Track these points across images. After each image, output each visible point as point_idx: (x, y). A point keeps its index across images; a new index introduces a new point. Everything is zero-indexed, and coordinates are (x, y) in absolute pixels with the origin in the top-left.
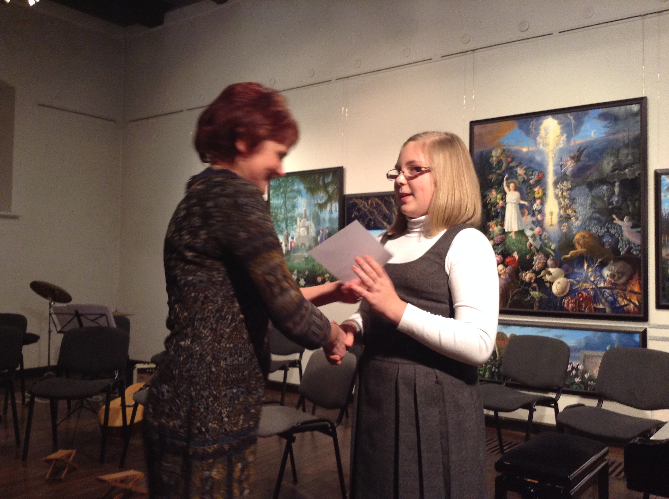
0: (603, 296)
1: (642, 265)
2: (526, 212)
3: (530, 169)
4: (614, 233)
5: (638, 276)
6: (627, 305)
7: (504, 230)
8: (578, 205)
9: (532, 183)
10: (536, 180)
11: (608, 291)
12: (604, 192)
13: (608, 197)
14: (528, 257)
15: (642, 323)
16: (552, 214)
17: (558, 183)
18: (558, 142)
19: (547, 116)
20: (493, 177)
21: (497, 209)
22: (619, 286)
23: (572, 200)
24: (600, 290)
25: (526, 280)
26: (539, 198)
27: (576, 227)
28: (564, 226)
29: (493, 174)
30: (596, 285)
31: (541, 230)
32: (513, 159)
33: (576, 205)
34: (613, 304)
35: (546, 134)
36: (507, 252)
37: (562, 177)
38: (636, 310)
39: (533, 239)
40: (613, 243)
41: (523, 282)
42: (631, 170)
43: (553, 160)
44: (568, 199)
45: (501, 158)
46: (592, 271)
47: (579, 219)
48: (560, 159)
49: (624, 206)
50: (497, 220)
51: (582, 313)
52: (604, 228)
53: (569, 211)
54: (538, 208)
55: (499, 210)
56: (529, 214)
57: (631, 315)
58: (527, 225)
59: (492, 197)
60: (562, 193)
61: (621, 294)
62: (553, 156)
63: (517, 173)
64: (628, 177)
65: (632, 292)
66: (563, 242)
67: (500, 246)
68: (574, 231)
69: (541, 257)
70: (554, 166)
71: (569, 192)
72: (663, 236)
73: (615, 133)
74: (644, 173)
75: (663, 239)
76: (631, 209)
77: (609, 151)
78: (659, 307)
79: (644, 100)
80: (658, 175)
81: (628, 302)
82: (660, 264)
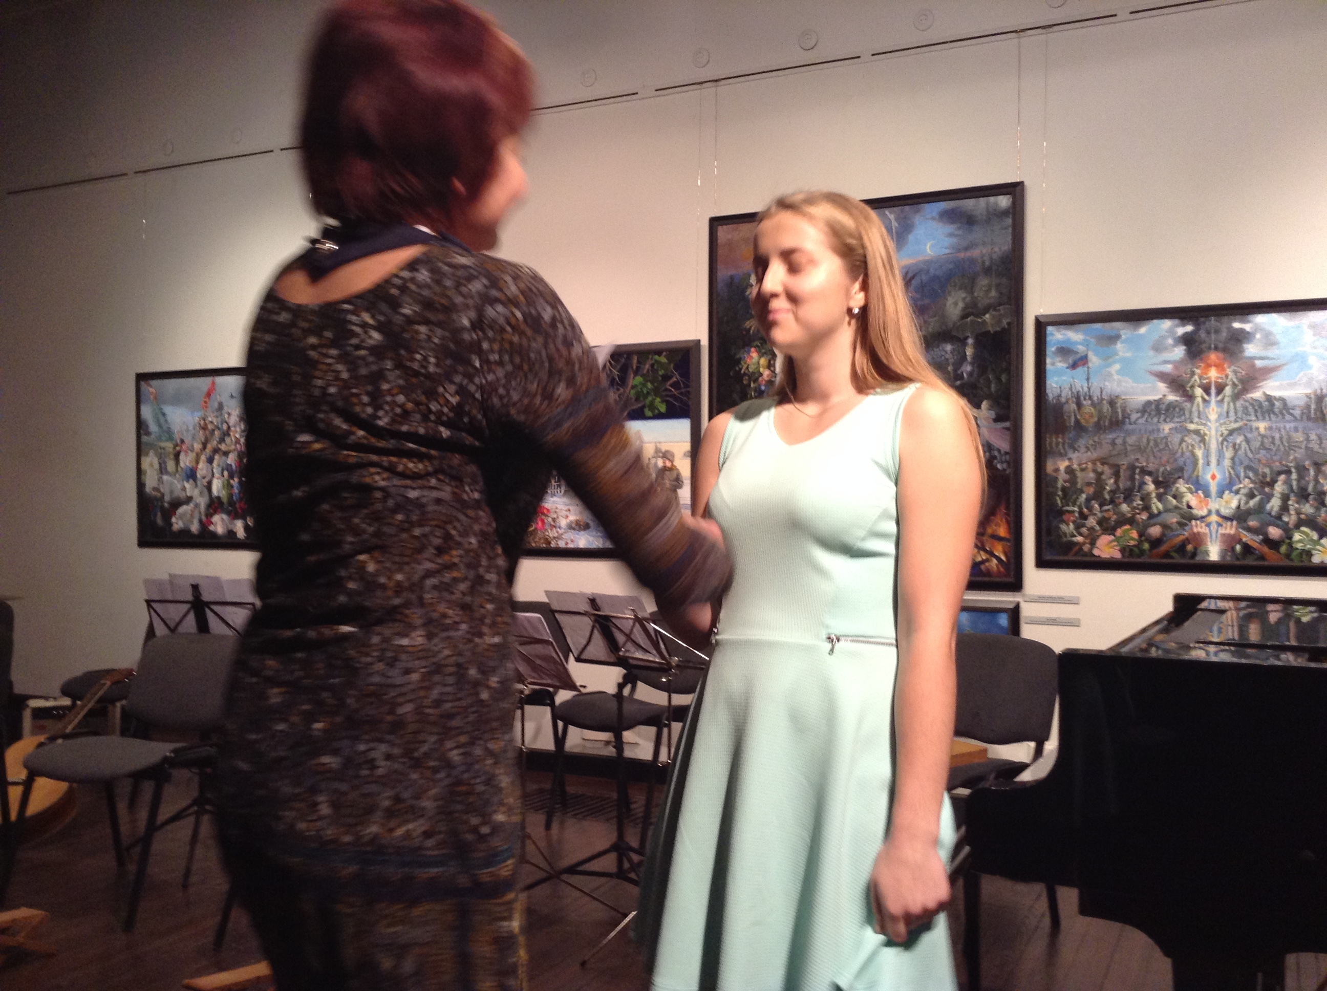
1: (1012, 488)
5: (1005, 509)
6: (987, 560)
12: (947, 356)
13: (953, 364)
15: (1011, 593)
21: (759, 385)
38: (1002, 569)
42: (994, 316)
49: (981, 381)
55: (763, 388)
57: (992, 579)
59: (750, 363)
64: (990, 328)
65: (995, 537)
72: (1048, 436)
73: (967, 249)
74: (1018, 324)
75: (1048, 442)
76: (993, 387)
77: (957, 281)
78: (1041, 563)
79: (1018, 188)
80: (1041, 326)
81: (988, 556)
82: (1043, 485)
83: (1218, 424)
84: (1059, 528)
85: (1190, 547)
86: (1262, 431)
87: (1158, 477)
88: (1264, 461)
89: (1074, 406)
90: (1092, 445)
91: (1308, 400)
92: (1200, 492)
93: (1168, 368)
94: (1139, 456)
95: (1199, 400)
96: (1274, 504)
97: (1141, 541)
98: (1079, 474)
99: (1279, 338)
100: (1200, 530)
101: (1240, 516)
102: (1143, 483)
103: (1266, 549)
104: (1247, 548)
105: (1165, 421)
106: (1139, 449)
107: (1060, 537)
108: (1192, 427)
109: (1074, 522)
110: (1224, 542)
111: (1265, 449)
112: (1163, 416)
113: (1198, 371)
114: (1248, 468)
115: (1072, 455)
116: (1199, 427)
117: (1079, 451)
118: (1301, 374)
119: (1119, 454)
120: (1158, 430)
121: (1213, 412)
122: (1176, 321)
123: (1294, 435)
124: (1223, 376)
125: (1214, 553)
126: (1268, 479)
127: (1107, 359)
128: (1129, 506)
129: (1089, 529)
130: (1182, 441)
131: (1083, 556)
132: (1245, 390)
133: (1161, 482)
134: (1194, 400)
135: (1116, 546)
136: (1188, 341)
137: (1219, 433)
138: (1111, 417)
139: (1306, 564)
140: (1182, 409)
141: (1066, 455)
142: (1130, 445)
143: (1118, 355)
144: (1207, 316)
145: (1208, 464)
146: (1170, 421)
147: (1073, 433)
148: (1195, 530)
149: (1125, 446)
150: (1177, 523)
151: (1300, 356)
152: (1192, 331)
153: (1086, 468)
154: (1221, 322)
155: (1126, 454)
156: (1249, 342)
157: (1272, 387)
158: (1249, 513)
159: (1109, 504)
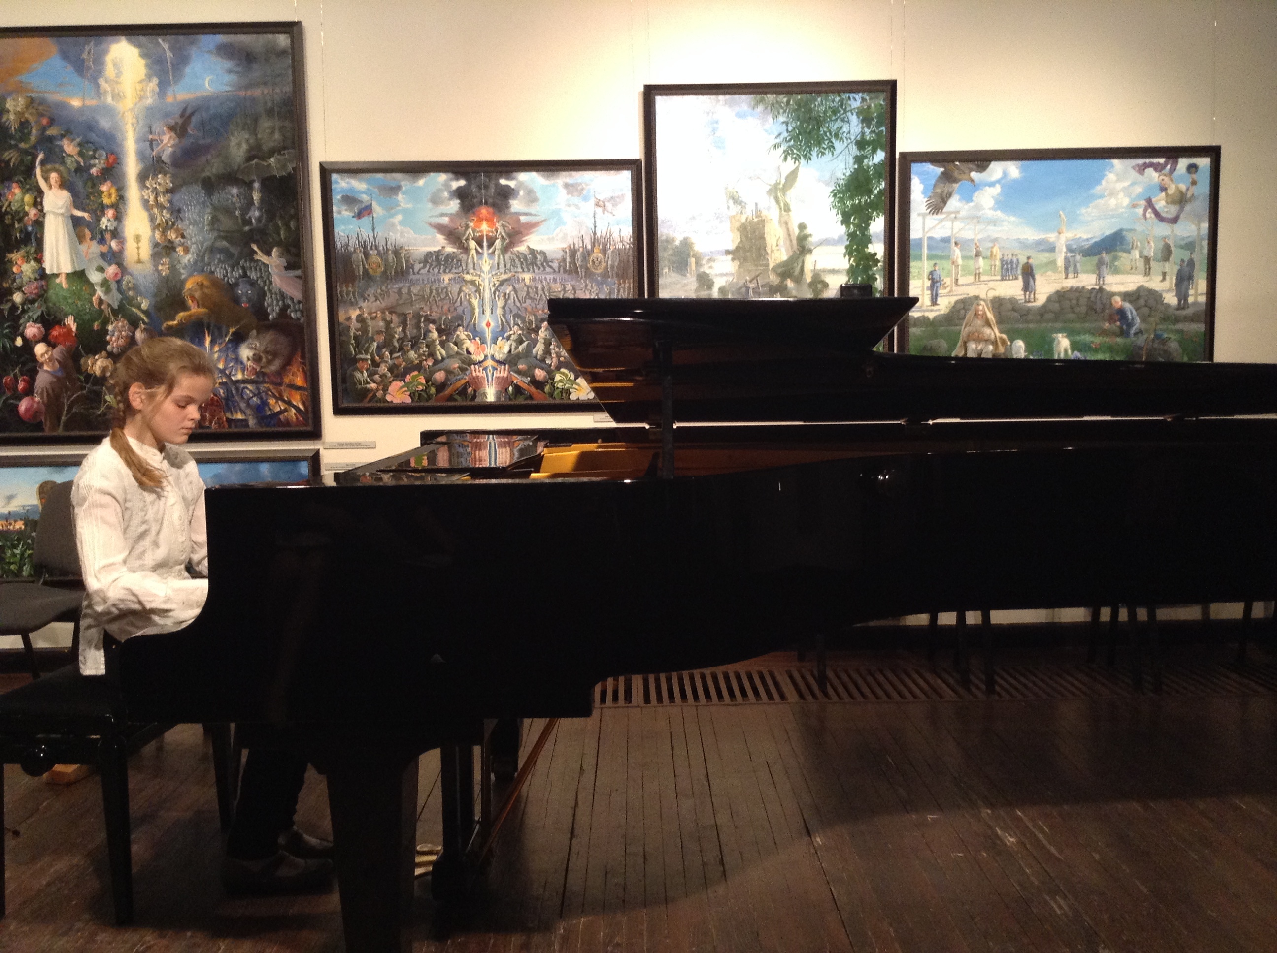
0: (242, 397)
1: (306, 338)
2: (88, 233)
3: (90, 145)
4: (255, 277)
5: (301, 358)
6: (286, 410)
7: (44, 270)
8: (188, 222)
9: (95, 174)
10: (103, 169)
11: (249, 386)
12: (234, 200)
13: (240, 209)
14: (96, 326)
15: (312, 442)
16: (138, 238)
17: (148, 180)
18: (142, 93)
19: (117, 38)
20: (11, 156)
21: (25, 227)
22: (268, 377)
23: (177, 212)
24: (236, 386)
25: (94, 373)
26: (112, 206)
27: (185, 267)
28: (162, 265)
29: (11, 150)
30: (229, 377)
31: (118, 270)
32: (52, 122)
33: (185, 223)
34: (260, 409)
35: (119, 74)
36: (53, 317)
37: (153, 165)
38: (301, 419)
39: (104, 289)
40: (255, 298)
41: (88, 376)
42: (279, 160)
43: (135, 130)
44: (168, 210)
45: (26, 115)
46: (220, 351)
47: (191, 250)
48: (147, 129)
49: (271, 227)
50: (28, 248)
51: (206, 431)
52: (238, 270)
53: (172, 235)
54: (111, 226)
55: (30, 229)
56: (91, 239)
57: (292, 429)
58: (90, 261)
59: (12, 200)
60: (156, 198)
62: (134, 119)
63: (63, 151)
64: (275, 173)
65: (292, 386)
66: (164, 296)
67: (36, 305)
68: (181, 274)
69: (123, 326)
70: (137, 141)
71: (169, 196)
72: (339, 284)
73: (248, 86)
74: (303, 168)
75: (339, 291)
76: (282, 234)
77: (239, 120)
78: (339, 411)
79: (295, 28)
80: (326, 172)
81: (286, 406)
82: (337, 334)
83: (490, 275)
84: (353, 376)
85: (470, 390)
86: (527, 282)
87: (440, 325)
88: (529, 309)
89: (361, 255)
90: (381, 294)
91: (562, 253)
92: (477, 339)
93: (445, 220)
94: (423, 305)
95: (473, 252)
96: (539, 348)
97: (428, 386)
98: (369, 322)
99: (539, 195)
100: (478, 374)
101: (511, 360)
102: (428, 331)
103: (533, 389)
104: (518, 389)
105: (445, 271)
106: (422, 298)
107: (355, 384)
108: (468, 277)
109: (367, 371)
110: (498, 384)
111: (533, 299)
112: (442, 267)
113: (471, 224)
114: (516, 316)
115: (361, 304)
116: (475, 278)
117: (368, 301)
118: (558, 230)
119: (405, 303)
120: (439, 280)
121: (486, 264)
122: (450, 175)
123: (553, 285)
124: (493, 229)
125: (491, 395)
126: (534, 326)
127: (391, 209)
128: (416, 353)
129: (381, 376)
130: (460, 291)
131: (377, 402)
132: (512, 244)
133: (444, 330)
134: (470, 251)
135: (405, 391)
136: (460, 194)
137: (492, 284)
138: (396, 267)
139: (565, 401)
140: (459, 261)
141: (357, 302)
142: (416, 295)
143: (399, 206)
144: (478, 173)
145: (483, 313)
146: (449, 272)
147: (362, 282)
148: (474, 374)
149: (411, 295)
150: (459, 367)
151: (556, 213)
152: (465, 186)
153: (376, 316)
154: (490, 178)
155: (412, 305)
156: (514, 199)
157: (534, 241)
158: (518, 357)
159: (398, 352)
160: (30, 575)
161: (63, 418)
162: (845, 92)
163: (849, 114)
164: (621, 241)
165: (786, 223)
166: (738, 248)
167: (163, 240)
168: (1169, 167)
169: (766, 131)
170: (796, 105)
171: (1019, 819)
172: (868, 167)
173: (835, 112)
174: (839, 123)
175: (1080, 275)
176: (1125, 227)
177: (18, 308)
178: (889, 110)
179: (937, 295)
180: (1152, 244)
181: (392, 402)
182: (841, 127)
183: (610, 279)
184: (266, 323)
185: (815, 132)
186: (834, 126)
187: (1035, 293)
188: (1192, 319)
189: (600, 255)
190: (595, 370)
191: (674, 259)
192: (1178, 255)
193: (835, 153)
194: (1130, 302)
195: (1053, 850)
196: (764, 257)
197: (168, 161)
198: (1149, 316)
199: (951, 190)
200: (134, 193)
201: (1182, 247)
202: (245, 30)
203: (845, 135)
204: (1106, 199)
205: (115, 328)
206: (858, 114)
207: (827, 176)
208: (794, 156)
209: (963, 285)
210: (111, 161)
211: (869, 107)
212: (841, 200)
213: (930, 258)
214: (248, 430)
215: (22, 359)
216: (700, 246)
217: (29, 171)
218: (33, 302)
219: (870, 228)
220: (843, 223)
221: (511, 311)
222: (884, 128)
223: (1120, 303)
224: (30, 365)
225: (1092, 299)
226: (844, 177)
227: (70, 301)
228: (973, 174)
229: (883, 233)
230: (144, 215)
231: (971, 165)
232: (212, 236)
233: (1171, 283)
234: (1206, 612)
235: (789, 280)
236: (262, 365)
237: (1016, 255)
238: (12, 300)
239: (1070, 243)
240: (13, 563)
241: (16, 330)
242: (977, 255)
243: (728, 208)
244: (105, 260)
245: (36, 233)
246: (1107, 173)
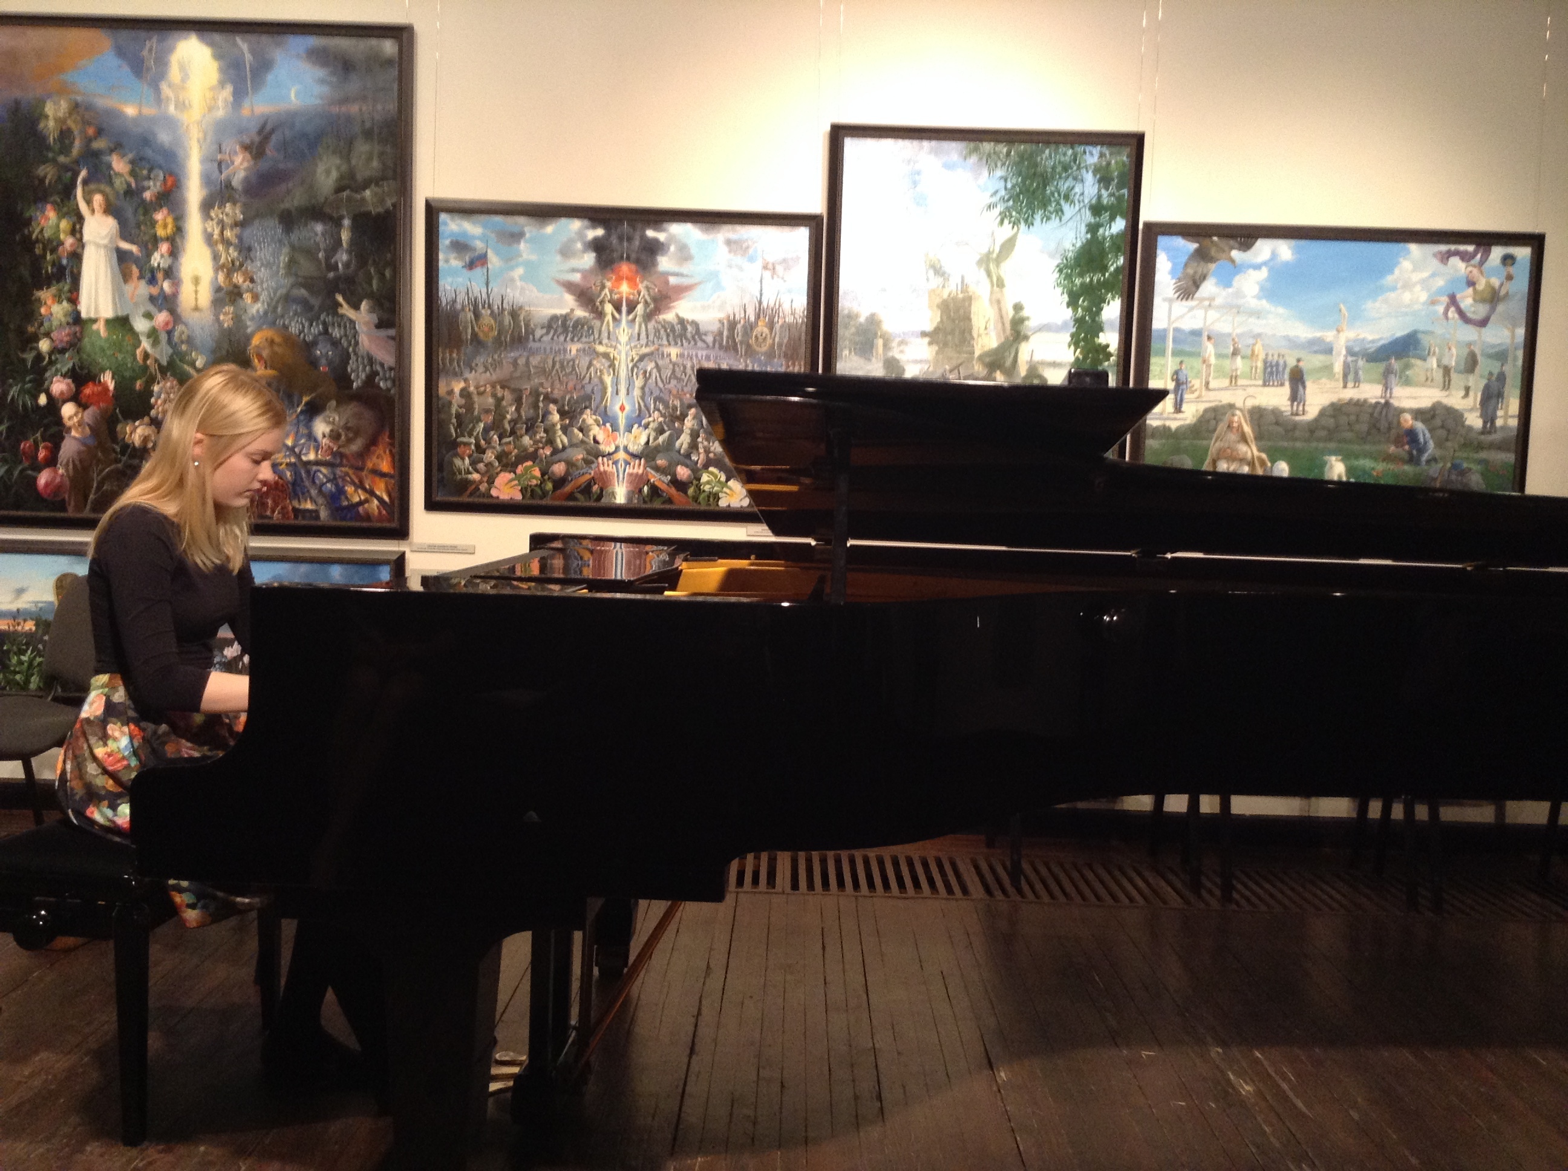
0: (314, 482)
1: (397, 413)
2: (135, 271)
3: (143, 163)
4: (338, 335)
5: (389, 438)
6: (366, 501)
7: (78, 313)
8: (258, 264)
9: (148, 199)
10: (158, 193)
11: (324, 470)
12: (318, 239)
13: (325, 251)
14: (138, 384)
15: (396, 542)
16: (196, 281)
17: (213, 208)
18: (213, 103)
19: (185, 33)
20: (47, 172)
21: (59, 259)
22: (347, 460)
23: (246, 250)
24: (306, 468)
25: (133, 443)
26: (167, 239)
27: (253, 318)
28: (225, 314)
29: (47, 164)
30: (298, 456)
31: (171, 319)
32: (100, 132)
33: (254, 264)
34: (335, 499)
35: (185, 77)
36: (86, 371)
37: (221, 191)
38: (384, 512)
39: (151, 340)
40: (337, 360)
41: (126, 447)
42: (376, 193)
43: (201, 147)
44: (236, 247)
45: (69, 122)
47: (261, 298)
48: (215, 147)
49: (361, 274)
50: (61, 285)
51: (266, 521)
52: (317, 325)
53: (238, 278)
54: (164, 264)
55: (64, 262)
57: (372, 524)
58: (136, 304)
59: (45, 225)
60: (222, 233)
61: (354, 477)
62: (201, 135)
63: (109, 167)
64: (371, 208)
65: (376, 473)
66: (224, 352)
67: (67, 355)
68: (249, 326)
69: (172, 387)
70: (203, 161)
71: (237, 230)
72: (440, 350)
73: (345, 100)
74: (405, 204)
75: (440, 358)
76: (375, 283)
77: (330, 142)
78: (431, 505)
79: (406, 33)
80: (433, 211)
81: (368, 496)
82: (434, 412)
83: (628, 347)
84: (452, 463)
85: (595, 488)
86: (674, 358)
87: (563, 406)
88: (674, 392)
89: (470, 315)
90: (492, 364)
91: (721, 325)
92: (608, 425)
93: (577, 277)
94: (543, 380)
95: (609, 318)
96: (684, 440)
97: (544, 480)
98: (476, 398)
99: (694, 251)
100: (606, 468)
101: (648, 454)
102: (547, 413)
103: (673, 491)
104: (655, 490)
105: (572, 340)
106: (543, 371)
107: (455, 474)
108: (601, 349)
109: (470, 456)
110: (631, 483)
111: (676, 378)
112: (570, 334)
113: (608, 284)
114: (658, 399)
115: (467, 375)
116: (609, 350)
117: (476, 371)
118: (715, 296)
119: (521, 377)
120: (565, 350)
121: (623, 333)
122: (586, 222)
124: (636, 292)
125: (620, 495)
126: (678, 413)
127: (510, 260)
128: (531, 438)
129: (486, 465)
130: (590, 365)
131: (479, 496)
132: (657, 310)
133: (568, 412)
134: (605, 317)
135: (516, 485)
136: (598, 247)
137: (630, 358)
138: (513, 331)
139: (712, 508)
140: (591, 328)
141: (462, 374)
142: (535, 367)
143: (521, 256)
144: (620, 221)
145: (617, 393)
146: (578, 341)
147: (470, 349)
148: (602, 469)
149: (529, 367)
150: (583, 459)
151: (714, 275)
152: (603, 236)
153: (485, 390)
154: (634, 229)
155: (529, 377)
156: (662, 255)
157: (684, 309)
158: (657, 450)
159: (510, 436)
160: (39, 688)
161: (92, 497)
162: (1081, 143)
163: (1084, 171)
164: (793, 314)
165: (999, 302)
166: (937, 330)
167: (227, 283)
168: (1479, 256)
169: (979, 186)
170: (1018, 156)
171: (1257, 1061)
172: (1104, 238)
173: (1066, 168)
174: (1069, 183)
175: (1361, 385)
176: (1421, 328)
177: (44, 358)
178: (1133, 167)
179: (1181, 400)
180: (1454, 351)
181: (498, 497)
182: (1073, 188)
183: (776, 360)
184: (346, 392)
185: (1040, 191)
186: (1064, 186)
187: (1304, 405)
188: (1500, 447)
189: (766, 330)
190: (753, 467)
191: (857, 339)
192: (1485, 366)
193: (1065, 218)
194: (1424, 421)
195: (1300, 1104)
196: (969, 343)
197: (240, 188)
198: (1447, 440)
199: (1205, 272)
200: (194, 224)
201: (1490, 356)
202: (343, 31)
203: (1077, 197)
204: (1399, 291)
205: (161, 389)
206: (1095, 173)
207: (1053, 246)
208: (1013, 219)
209: (1214, 390)
210: (169, 183)
211: (1109, 164)
212: (1068, 277)
213: (1175, 353)
214: (319, 523)
215: (46, 421)
216: (888, 326)
217: (68, 192)
218: (63, 351)
219: (1103, 313)
220: (1069, 305)
221: (652, 393)
222: (1125, 191)
223: (1411, 422)
224: (53, 430)
225: (1375, 415)
226: (1071, 248)
227: (109, 352)
228: (1235, 254)
229: (1118, 320)
230: (206, 253)
231: (1232, 242)
232: (287, 282)
233: (1475, 399)
234: (1500, 813)
235: (998, 372)
236: (340, 443)
237: (1283, 356)
238: (37, 349)
239: (1350, 344)
240: (18, 673)
241: (40, 385)
242: (1235, 353)
243: (928, 280)
244: (155, 305)
245: (72, 267)
246: (1401, 260)
